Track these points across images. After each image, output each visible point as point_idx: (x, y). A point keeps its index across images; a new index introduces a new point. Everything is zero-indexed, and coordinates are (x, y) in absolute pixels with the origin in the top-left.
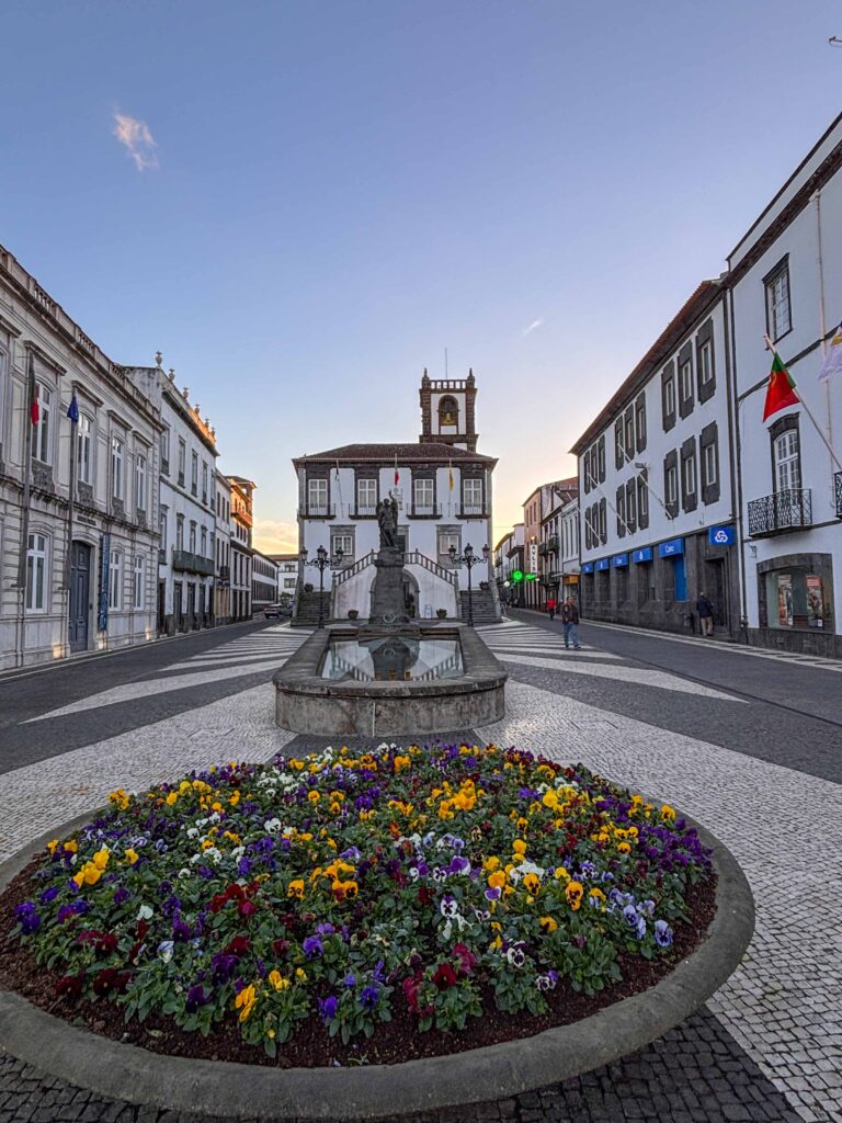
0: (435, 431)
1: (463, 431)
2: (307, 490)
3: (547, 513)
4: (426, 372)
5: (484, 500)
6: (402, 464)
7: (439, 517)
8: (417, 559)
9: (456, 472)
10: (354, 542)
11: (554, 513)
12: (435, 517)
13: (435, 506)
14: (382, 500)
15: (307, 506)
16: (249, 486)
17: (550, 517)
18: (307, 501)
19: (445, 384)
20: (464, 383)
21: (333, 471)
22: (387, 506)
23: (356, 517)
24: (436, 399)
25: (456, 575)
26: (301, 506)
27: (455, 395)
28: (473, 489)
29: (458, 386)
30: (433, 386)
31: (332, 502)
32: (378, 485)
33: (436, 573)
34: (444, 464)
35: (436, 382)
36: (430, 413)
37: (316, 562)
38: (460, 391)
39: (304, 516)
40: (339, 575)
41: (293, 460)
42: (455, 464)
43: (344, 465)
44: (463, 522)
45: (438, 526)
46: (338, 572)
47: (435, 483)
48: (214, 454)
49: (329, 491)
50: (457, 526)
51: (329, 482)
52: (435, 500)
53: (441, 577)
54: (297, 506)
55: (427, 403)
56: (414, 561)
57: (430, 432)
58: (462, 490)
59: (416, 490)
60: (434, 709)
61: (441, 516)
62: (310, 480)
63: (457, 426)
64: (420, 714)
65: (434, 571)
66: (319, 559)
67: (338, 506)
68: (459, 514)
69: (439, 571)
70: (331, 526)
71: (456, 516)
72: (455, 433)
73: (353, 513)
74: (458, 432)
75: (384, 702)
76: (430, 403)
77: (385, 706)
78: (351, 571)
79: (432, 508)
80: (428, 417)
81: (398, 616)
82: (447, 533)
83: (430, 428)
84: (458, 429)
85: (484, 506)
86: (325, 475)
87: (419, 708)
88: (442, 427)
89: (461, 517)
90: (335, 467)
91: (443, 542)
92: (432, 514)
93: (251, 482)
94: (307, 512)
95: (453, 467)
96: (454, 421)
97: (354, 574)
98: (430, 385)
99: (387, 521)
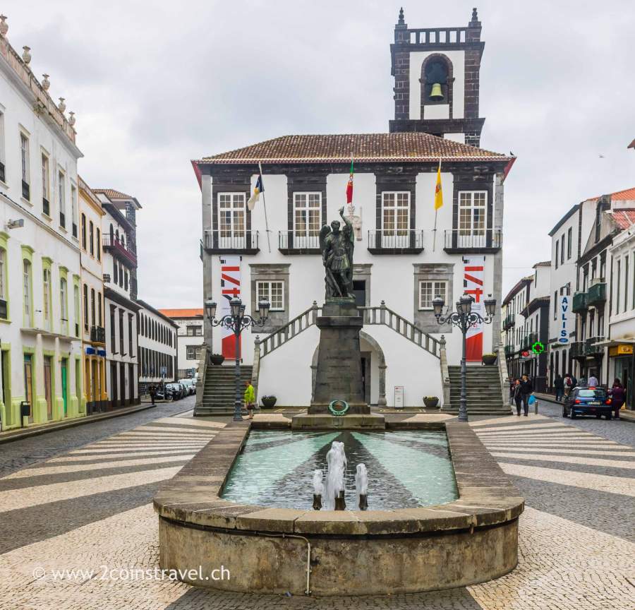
0: (414, 115)
1: (459, 113)
2: (215, 209)
4: (401, 17)
5: (490, 225)
6: (361, 167)
7: (418, 252)
8: (382, 316)
10: (287, 289)
11: (601, 247)
12: (414, 251)
13: (413, 235)
14: (329, 224)
15: (216, 235)
16: (133, 205)
18: (215, 226)
20: (463, 34)
21: (254, 179)
22: (337, 233)
23: (289, 251)
24: (417, 61)
25: (443, 343)
26: (206, 235)
27: (449, 54)
28: (472, 207)
29: (453, 39)
30: (413, 41)
31: (254, 229)
32: (324, 202)
33: (412, 340)
34: (429, 166)
35: (418, 32)
36: (407, 84)
37: (229, 320)
38: (457, 46)
39: (211, 250)
40: (265, 341)
41: (193, 163)
42: (448, 166)
43: (271, 169)
44: (457, 261)
45: (415, 265)
46: (262, 336)
47: (413, 197)
48: (76, 154)
49: (249, 210)
50: (446, 265)
51: (248, 196)
52: (413, 226)
53: (420, 345)
54: (201, 236)
55: (403, 67)
56: (378, 321)
57: (408, 115)
58: (455, 208)
59: (383, 208)
60: (405, 555)
61: (422, 249)
62: (219, 195)
63: (451, 105)
64: (382, 562)
65: (409, 335)
66: (233, 316)
67: (263, 234)
68: (451, 247)
69: (416, 336)
70: (252, 266)
71: (446, 250)
72: (447, 117)
73: (285, 246)
74: (451, 114)
75: (325, 543)
76: (408, 67)
77: (327, 549)
78: (283, 335)
79: (408, 237)
80: (403, 91)
81: (352, 404)
82: (430, 277)
83: (407, 109)
84: (451, 110)
85: (489, 234)
86: (243, 185)
87: (381, 553)
88: (426, 107)
89: (454, 251)
90: (258, 173)
91: (423, 292)
92: (408, 246)
93: (135, 200)
94: (216, 243)
95: (442, 171)
96: (447, 98)
97: (287, 339)
98: (409, 38)
99: (336, 258)
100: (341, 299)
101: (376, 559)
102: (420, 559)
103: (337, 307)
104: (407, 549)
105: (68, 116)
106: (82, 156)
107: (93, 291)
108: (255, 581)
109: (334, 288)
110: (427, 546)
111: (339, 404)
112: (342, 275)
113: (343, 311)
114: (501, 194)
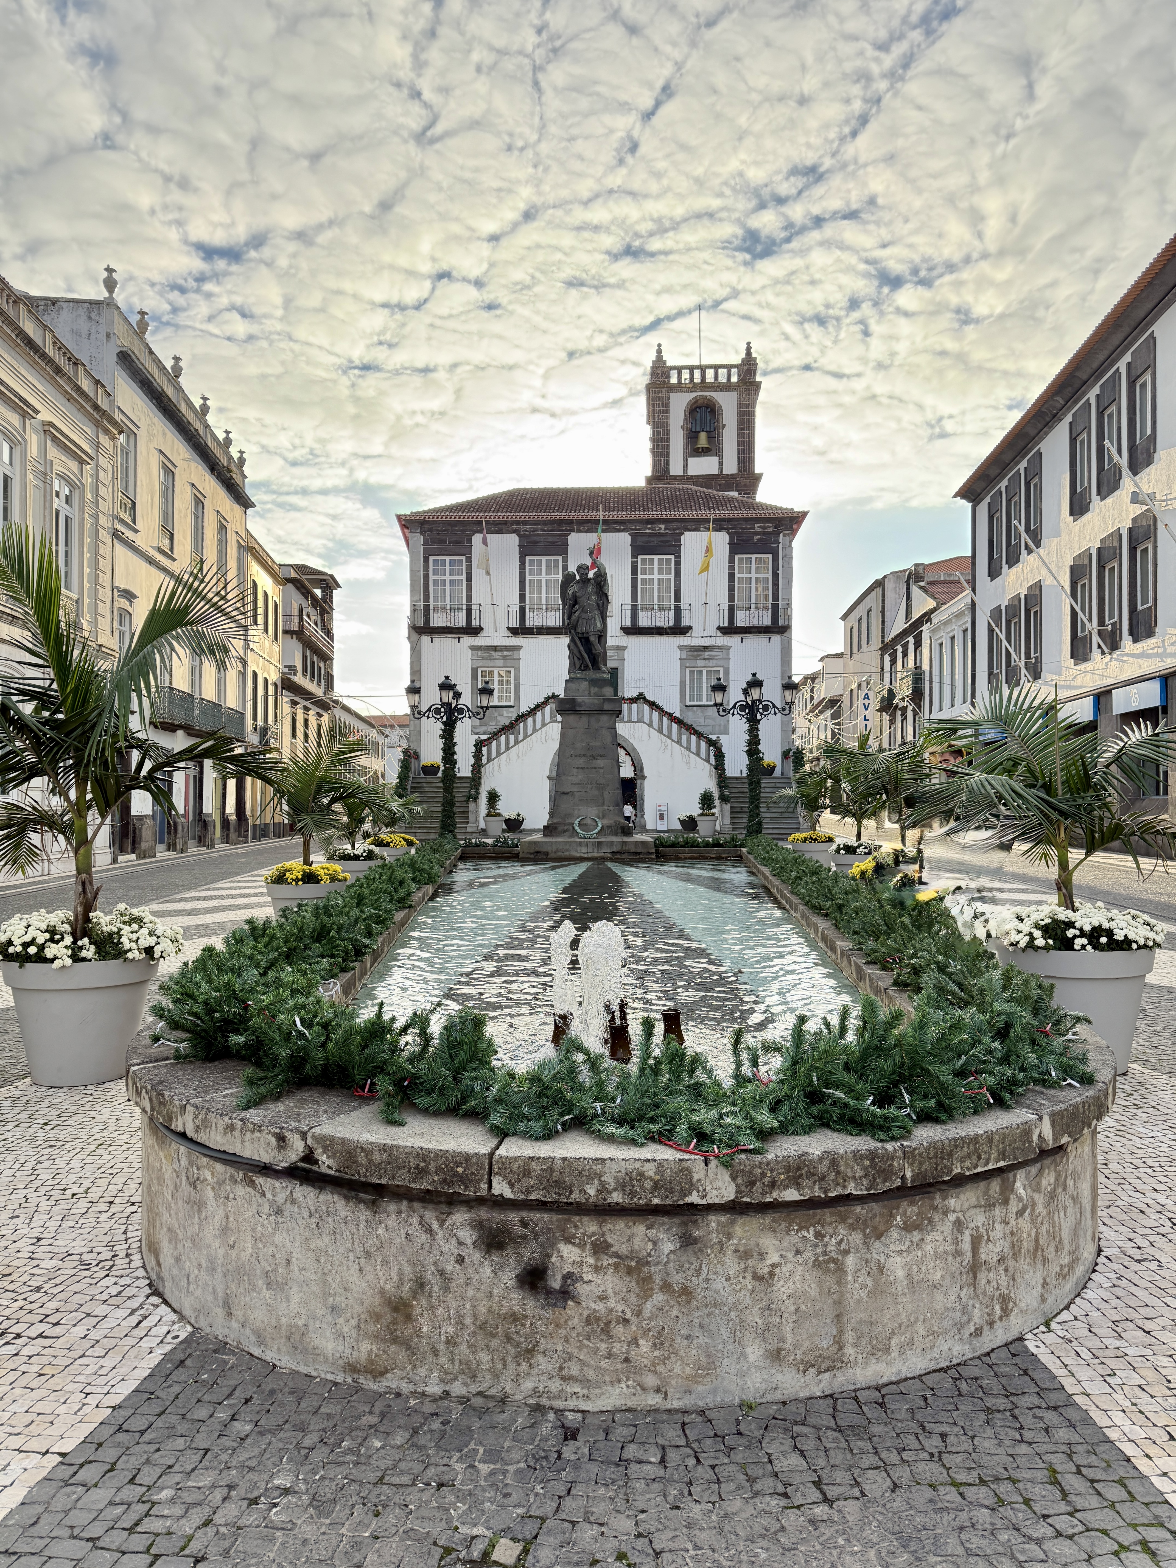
0: (676, 468)
1: (731, 467)
2: (426, 577)
3: (898, 625)
4: (659, 351)
5: (775, 597)
6: (611, 525)
7: (685, 631)
8: (640, 712)
9: (721, 540)
10: (517, 679)
11: (915, 628)
12: (678, 630)
13: (677, 610)
15: (427, 609)
16: (329, 584)
17: (905, 633)
18: (426, 598)
19: (697, 374)
20: (734, 371)
21: (477, 539)
22: (585, 581)
23: (521, 630)
24: (679, 405)
25: (718, 745)
26: (414, 610)
27: (719, 397)
28: (753, 575)
29: (722, 379)
30: (674, 380)
31: (475, 600)
33: (679, 742)
34: (697, 525)
35: (679, 369)
36: (667, 433)
37: (438, 711)
38: (727, 387)
39: (420, 628)
40: (488, 744)
41: (399, 518)
42: (720, 525)
43: (500, 527)
44: (733, 641)
45: (681, 648)
47: (678, 563)
48: (245, 503)
49: (469, 579)
50: (720, 648)
51: (469, 560)
52: (678, 598)
53: (688, 749)
54: (408, 612)
55: (663, 412)
56: (634, 717)
57: (668, 470)
58: (731, 576)
59: (640, 577)
60: (850, 1261)
61: (690, 628)
62: (432, 558)
63: (721, 457)
64: (782, 1289)
65: (675, 737)
66: (443, 705)
67: (487, 610)
68: (726, 624)
69: (684, 738)
70: (473, 648)
71: (719, 628)
72: (716, 471)
73: (515, 623)
74: (721, 469)
75: (590, 1226)
76: (668, 411)
77: (600, 1248)
78: (512, 737)
79: (672, 613)
80: (662, 440)
81: (606, 822)
82: (700, 663)
83: (667, 463)
84: (721, 464)
85: (775, 608)
86: (462, 547)
87: (774, 1258)
88: (690, 460)
89: (730, 630)
90: (481, 532)
91: (692, 681)
92: (671, 624)
93: (332, 577)
94: (427, 620)
95: (714, 529)
96: (713, 449)
97: (517, 742)
98: (669, 377)
99: (584, 616)
100: (592, 674)
101: (765, 1280)
102: (897, 1267)
103: (584, 685)
104: (856, 1238)
105: (236, 456)
106: (253, 505)
107: (266, 681)
108: (366, 1346)
109: (581, 658)
110: (918, 1227)
111: (589, 821)
112: (592, 639)
113: (594, 690)
114: (789, 558)
